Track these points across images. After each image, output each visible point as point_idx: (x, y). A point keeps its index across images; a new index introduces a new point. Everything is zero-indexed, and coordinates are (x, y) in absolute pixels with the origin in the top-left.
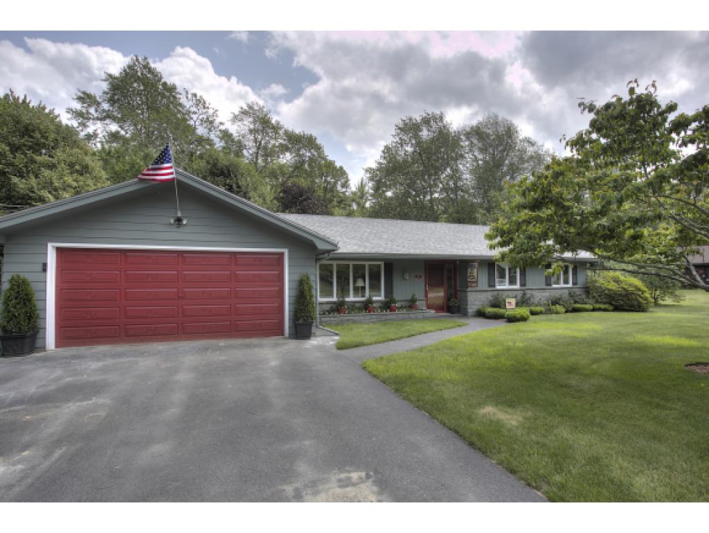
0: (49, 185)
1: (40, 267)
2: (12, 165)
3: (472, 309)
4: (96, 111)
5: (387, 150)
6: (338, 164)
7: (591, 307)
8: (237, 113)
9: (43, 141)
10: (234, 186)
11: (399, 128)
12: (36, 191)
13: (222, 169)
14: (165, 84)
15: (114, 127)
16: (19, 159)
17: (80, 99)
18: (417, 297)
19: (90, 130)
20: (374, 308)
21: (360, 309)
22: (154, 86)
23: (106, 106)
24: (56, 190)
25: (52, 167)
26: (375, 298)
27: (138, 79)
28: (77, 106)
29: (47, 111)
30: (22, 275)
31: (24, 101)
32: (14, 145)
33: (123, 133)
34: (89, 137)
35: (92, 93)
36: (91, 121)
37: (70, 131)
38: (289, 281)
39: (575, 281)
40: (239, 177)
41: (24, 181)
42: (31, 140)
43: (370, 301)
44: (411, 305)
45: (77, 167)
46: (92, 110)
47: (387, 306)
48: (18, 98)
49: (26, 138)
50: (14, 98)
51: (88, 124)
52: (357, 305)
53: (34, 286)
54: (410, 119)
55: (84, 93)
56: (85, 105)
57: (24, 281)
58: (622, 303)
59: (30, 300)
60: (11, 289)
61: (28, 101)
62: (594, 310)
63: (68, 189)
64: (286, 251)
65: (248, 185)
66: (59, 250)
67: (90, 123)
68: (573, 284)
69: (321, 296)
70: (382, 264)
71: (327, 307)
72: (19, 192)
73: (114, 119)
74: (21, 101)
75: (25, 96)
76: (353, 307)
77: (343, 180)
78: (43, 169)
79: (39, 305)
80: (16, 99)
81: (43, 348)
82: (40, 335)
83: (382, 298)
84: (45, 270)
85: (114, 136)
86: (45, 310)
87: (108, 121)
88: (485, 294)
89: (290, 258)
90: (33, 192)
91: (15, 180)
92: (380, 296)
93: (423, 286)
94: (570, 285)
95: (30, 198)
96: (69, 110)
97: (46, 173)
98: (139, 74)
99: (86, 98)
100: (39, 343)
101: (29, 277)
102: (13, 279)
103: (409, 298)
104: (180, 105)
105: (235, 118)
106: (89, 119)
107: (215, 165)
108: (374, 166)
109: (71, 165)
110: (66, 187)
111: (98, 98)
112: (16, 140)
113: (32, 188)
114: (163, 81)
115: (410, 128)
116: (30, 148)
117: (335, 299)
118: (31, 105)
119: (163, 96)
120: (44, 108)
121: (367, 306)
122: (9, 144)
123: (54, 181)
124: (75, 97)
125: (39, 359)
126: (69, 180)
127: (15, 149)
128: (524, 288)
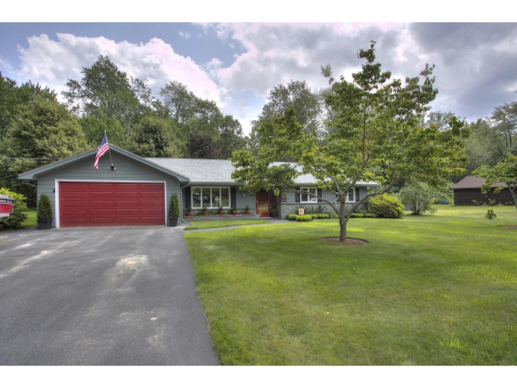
0: (54, 143)
1: (52, 191)
2: (34, 132)
3: (283, 215)
4: (78, 91)
5: (266, 108)
6: (234, 118)
7: (363, 215)
8: (164, 88)
9: (52, 117)
10: (159, 139)
11: (273, 93)
12: (47, 146)
13: (151, 128)
14: (119, 73)
15: (89, 101)
16: (38, 129)
17: (69, 84)
18: (250, 207)
19: (75, 104)
20: (224, 213)
21: (215, 214)
22: (113, 73)
23: (84, 88)
24: (57, 146)
25: (56, 133)
26: (224, 208)
27: (103, 70)
28: (67, 89)
29: (50, 92)
30: (45, 194)
31: (37, 86)
32: (36, 121)
33: (94, 104)
34: (75, 109)
35: (76, 80)
36: (75, 98)
37: (64, 106)
38: (167, 197)
39: (358, 199)
40: (162, 133)
41: (41, 141)
42: (45, 117)
43: (221, 209)
44: (246, 212)
45: (70, 132)
46: (76, 91)
47: (232, 212)
48: (34, 85)
49: (42, 116)
50: (31, 85)
51: (74, 100)
52: (214, 211)
53: (50, 199)
54: (281, 86)
55: (71, 81)
56: (72, 88)
57: (46, 197)
58: (382, 212)
59: (49, 205)
60: (41, 200)
61: (39, 87)
62: (365, 217)
63: (65, 145)
64: (165, 182)
65: (167, 138)
66: (60, 183)
67: (75, 100)
68: (356, 201)
69: (194, 206)
70: (229, 188)
71: (197, 212)
72: (38, 148)
73: (89, 96)
74: (35, 87)
75: (38, 84)
76: (212, 212)
77: (238, 129)
78: (52, 134)
79: (52, 208)
80: (33, 87)
81: (55, 227)
82: (53, 221)
83: (229, 207)
84: (54, 192)
85: (89, 107)
86: (55, 210)
87: (85, 98)
88: (293, 206)
89: (167, 186)
90: (46, 148)
91: (37, 141)
92: (228, 206)
93: (255, 201)
94: (354, 201)
95: (44, 151)
96: (63, 93)
97: (53, 136)
98: (104, 67)
99: (73, 84)
100: (53, 225)
101: (48, 195)
102: (41, 196)
103: (245, 207)
104: (129, 85)
105: (163, 92)
106: (74, 96)
107: (147, 126)
108: (257, 119)
109: (66, 131)
110: (63, 144)
111: (80, 84)
112: (36, 118)
113: (45, 145)
114: (118, 70)
115: (280, 93)
116: (45, 122)
117: (201, 208)
118: (41, 89)
119: (118, 81)
120: (48, 90)
121: (219, 212)
122: (33, 121)
123: (57, 141)
124: (66, 83)
125: (53, 231)
126: (65, 139)
127: (36, 123)
128: (320, 203)
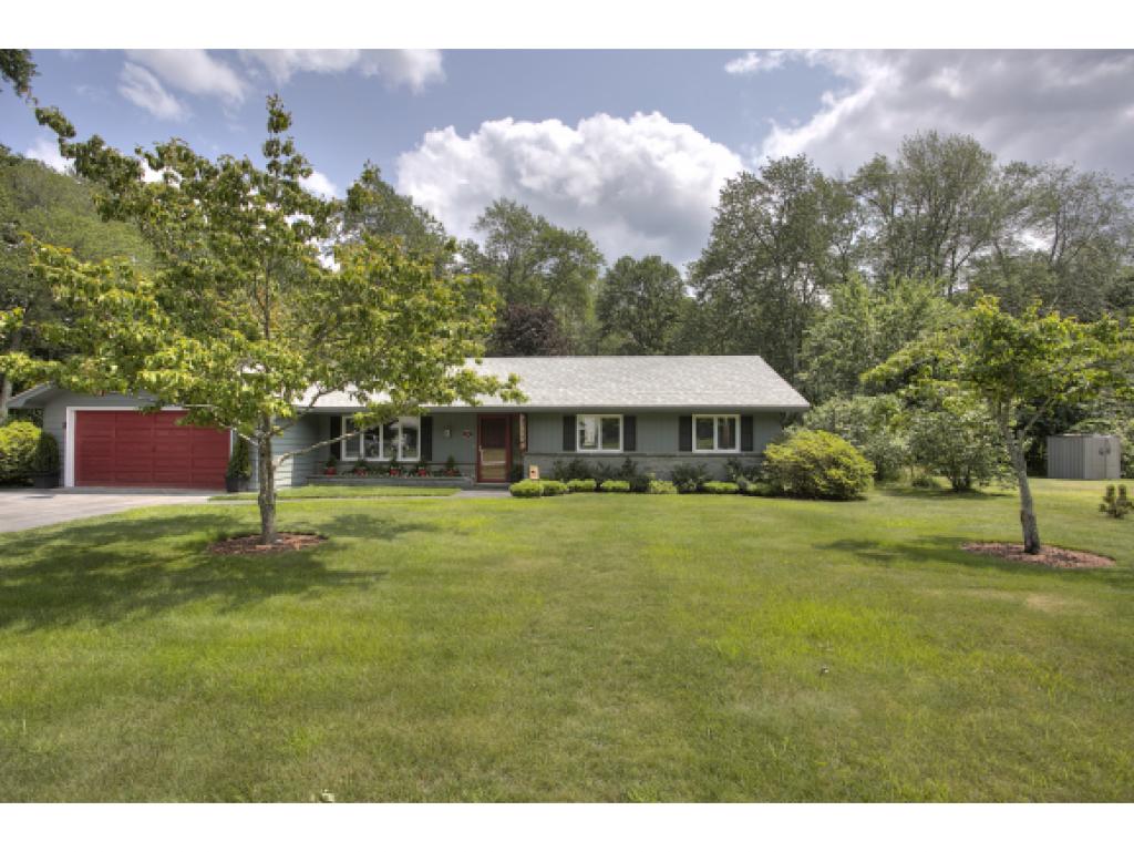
1: (61, 426)
21: (380, 472)
26: (403, 460)
39: (747, 445)
44: (449, 469)
66: (77, 412)
68: (743, 448)
69: (347, 456)
71: (351, 467)
79: (60, 454)
81: (62, 485)
82: (61, 476)
83: (417, 459)
84: (64, 427)
86: (64, 456)
92: (416, 456)
93: (474, 446)
94: (737, 450)
100: (60, 481)
103: (446, 459)
